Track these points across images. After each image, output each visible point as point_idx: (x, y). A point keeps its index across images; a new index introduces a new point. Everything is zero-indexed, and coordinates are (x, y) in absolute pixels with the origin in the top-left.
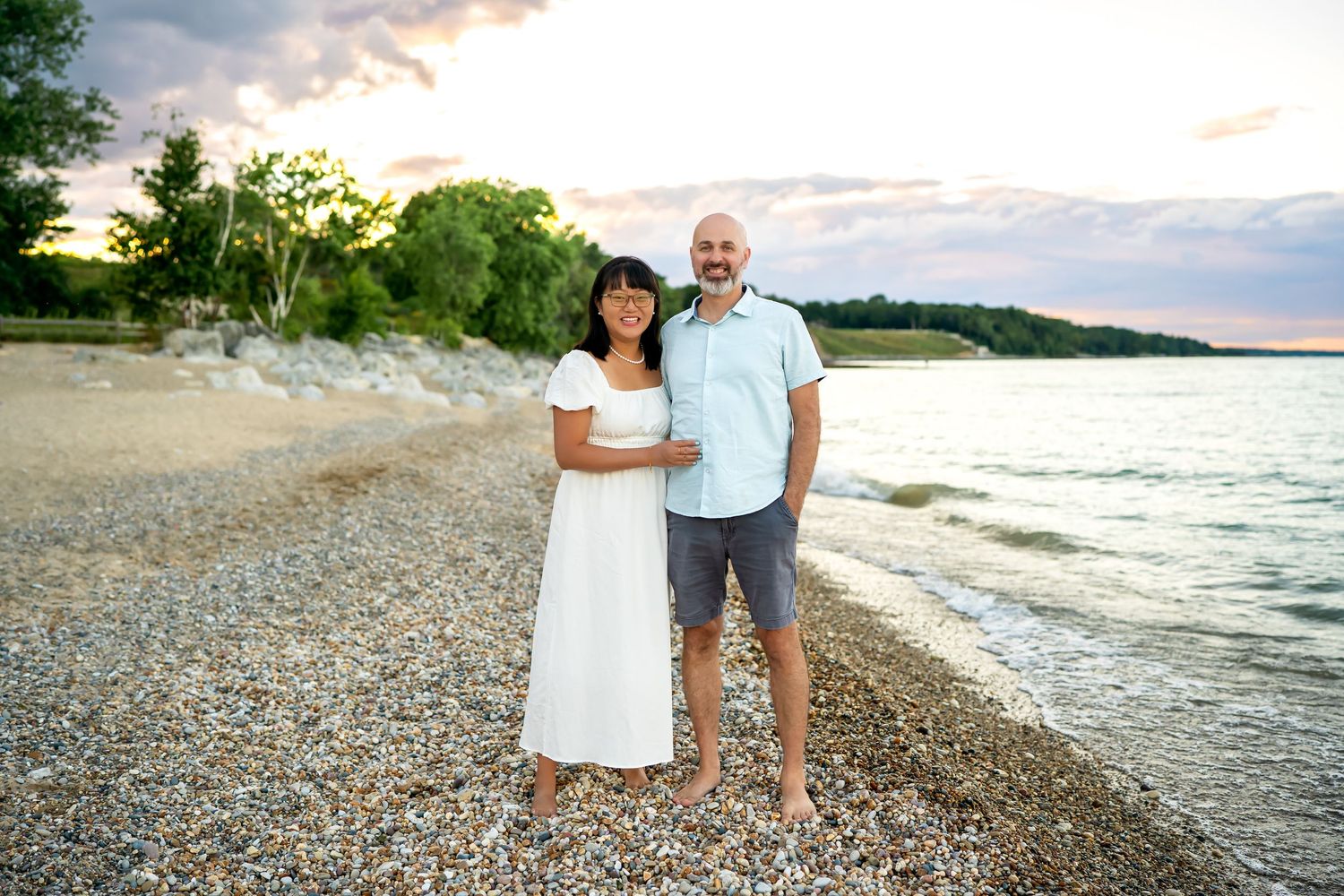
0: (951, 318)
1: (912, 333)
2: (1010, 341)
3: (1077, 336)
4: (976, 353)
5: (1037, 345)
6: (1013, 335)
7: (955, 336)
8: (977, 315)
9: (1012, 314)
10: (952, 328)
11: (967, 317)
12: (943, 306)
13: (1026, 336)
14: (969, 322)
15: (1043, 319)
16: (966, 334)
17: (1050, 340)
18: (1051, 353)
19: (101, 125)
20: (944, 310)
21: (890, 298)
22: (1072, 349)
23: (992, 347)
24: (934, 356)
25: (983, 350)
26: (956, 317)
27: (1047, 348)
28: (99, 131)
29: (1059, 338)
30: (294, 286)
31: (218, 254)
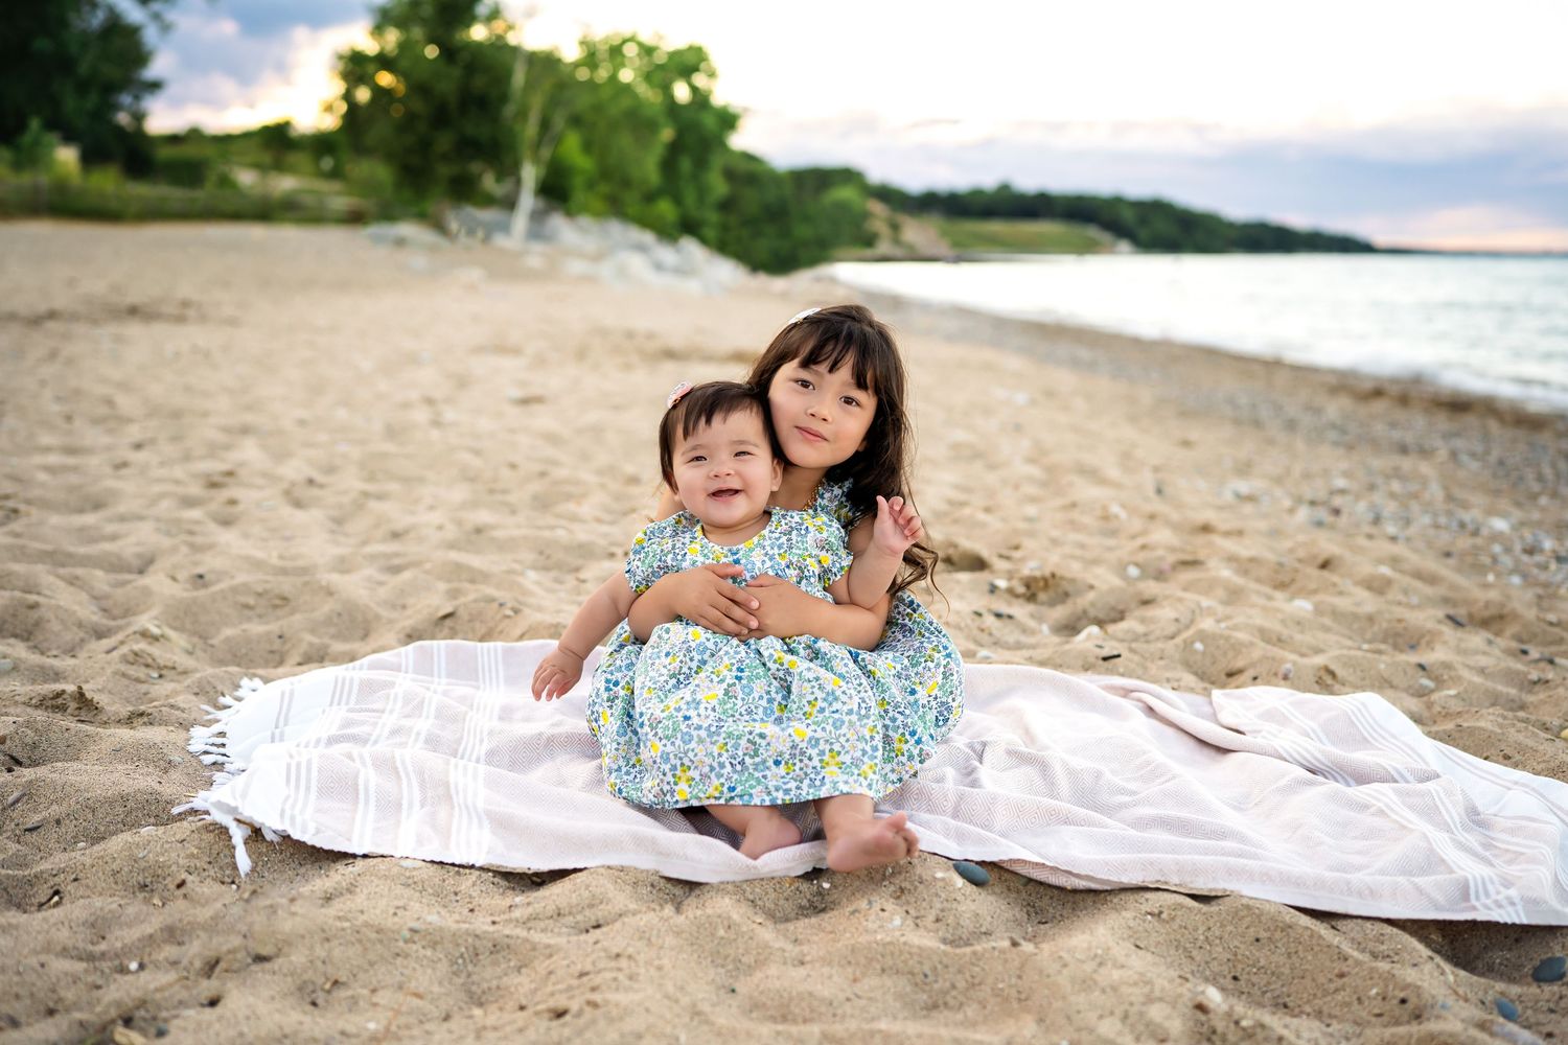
2: (1156, 235)
4: (1114, 247)
6: (1160, 228)
7: (1092, 229)
9: (1157, 207)
10: (1090, 220)
11: (1107, 208)
12: (1081, 196)
13: (1173, 230)
14: (1111, 214)
15: (1192, 212)
16: (1105, 226)
17: (1199, 234)
18: (1202, 249)
20: (1082, 201)
21: (1018, 189)
22: (1222, 244)
23: (1135, 240)
25: (1123, 243)
26: (1096, 208)
30: (546, 153)
31: (509, 110)
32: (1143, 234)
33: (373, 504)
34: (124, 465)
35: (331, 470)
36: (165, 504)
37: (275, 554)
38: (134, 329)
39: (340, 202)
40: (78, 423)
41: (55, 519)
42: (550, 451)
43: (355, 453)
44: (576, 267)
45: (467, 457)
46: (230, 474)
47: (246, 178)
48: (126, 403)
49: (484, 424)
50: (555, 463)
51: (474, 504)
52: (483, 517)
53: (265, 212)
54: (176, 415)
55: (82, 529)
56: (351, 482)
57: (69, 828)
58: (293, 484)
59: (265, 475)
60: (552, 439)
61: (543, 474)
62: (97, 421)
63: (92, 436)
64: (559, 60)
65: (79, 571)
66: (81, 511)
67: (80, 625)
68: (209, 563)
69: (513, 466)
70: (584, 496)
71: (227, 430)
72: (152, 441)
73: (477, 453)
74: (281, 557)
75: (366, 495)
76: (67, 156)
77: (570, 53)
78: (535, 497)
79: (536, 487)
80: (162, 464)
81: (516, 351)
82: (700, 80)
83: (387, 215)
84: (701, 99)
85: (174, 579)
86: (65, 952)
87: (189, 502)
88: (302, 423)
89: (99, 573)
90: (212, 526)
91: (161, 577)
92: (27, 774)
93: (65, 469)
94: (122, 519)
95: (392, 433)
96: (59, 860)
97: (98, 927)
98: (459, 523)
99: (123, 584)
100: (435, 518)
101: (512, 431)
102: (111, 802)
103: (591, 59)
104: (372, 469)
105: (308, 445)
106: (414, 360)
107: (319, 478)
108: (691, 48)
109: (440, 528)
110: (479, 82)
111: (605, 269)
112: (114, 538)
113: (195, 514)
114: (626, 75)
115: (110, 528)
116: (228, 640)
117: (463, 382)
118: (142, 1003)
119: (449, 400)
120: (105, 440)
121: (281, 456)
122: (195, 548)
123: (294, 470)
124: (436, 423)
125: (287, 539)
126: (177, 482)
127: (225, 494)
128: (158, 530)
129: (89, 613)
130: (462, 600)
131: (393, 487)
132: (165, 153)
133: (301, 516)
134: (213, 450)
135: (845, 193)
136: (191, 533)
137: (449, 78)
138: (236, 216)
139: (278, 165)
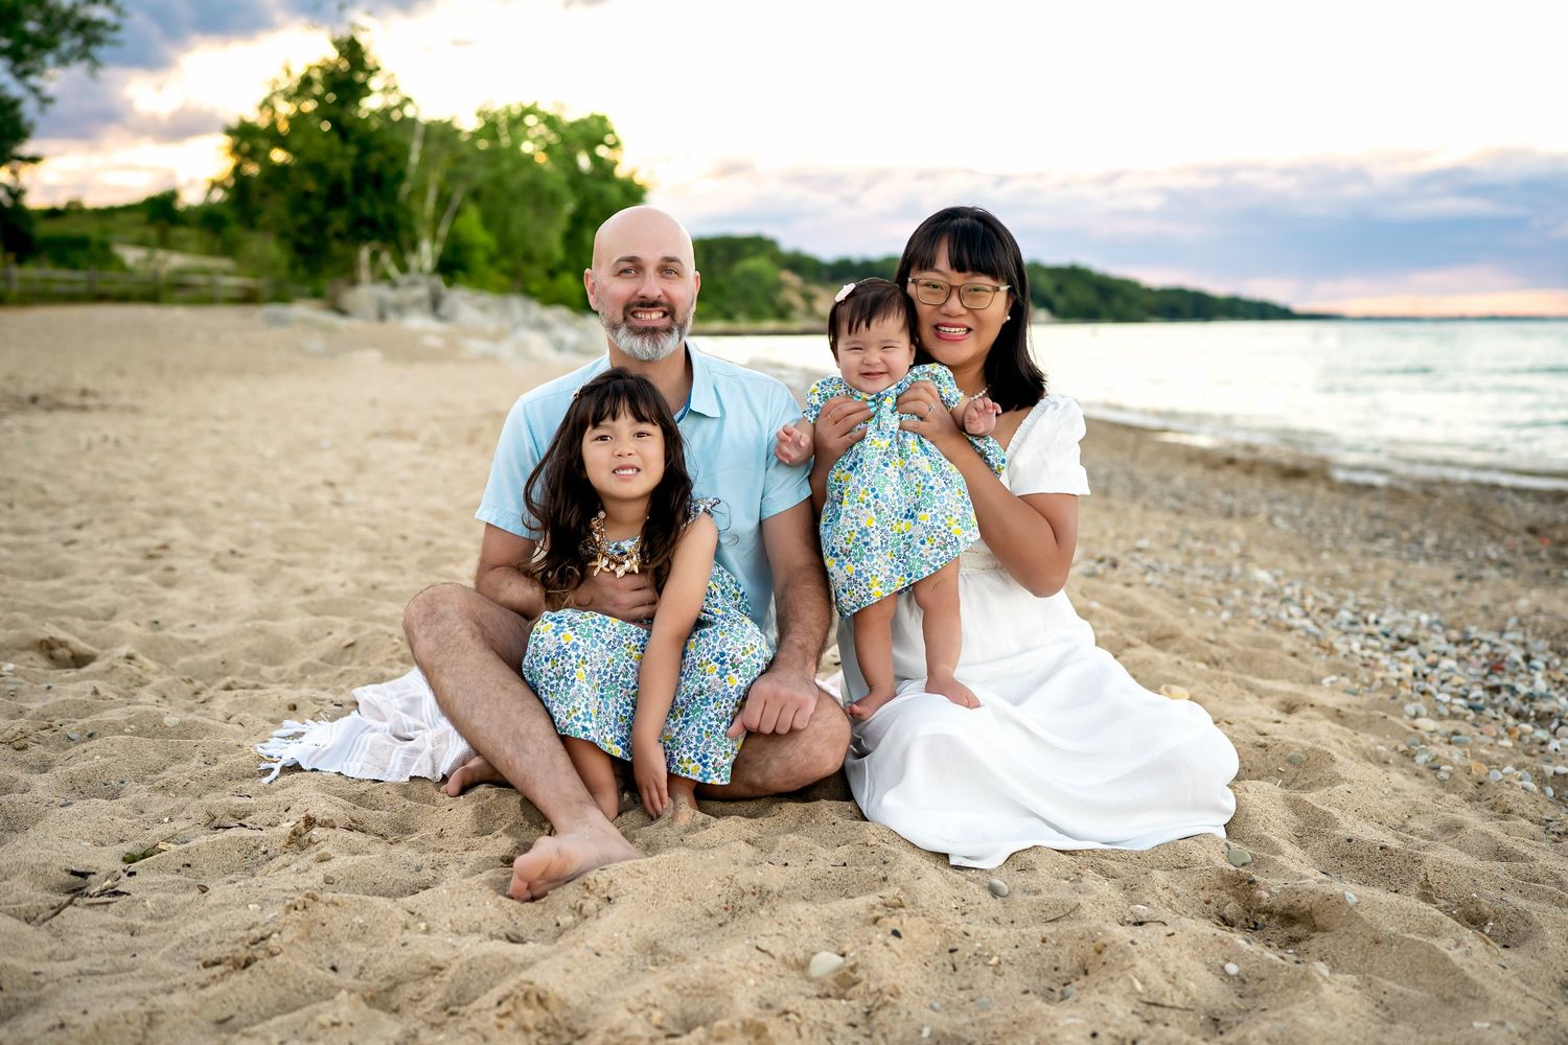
2: (1074, 303)
3: (1147, 298)
5: (1103, 308)
6: (1077, 296)
8: (1037, 273)
9: (1076, 274)
13: (1091, 298)
15: (1108, 278)
17: (1118, 302)
18: (1118, 318)
19: (101, 24)
22: (1140, 314)
23: (1053, 311)
25: (1043, 314)
27: (1113, 312)
28: (100, 32)
30: (443, 231)
31: (405, 188)
32: (1060, 302)
33: (286, 569)
34: (73, 542)
35: (248, 543)
36: (114, 573)
37: (212, 606)
38: (40, 420)
39: (232, 282)
40: (18, 508)
41: (28, 585)
42: (438, 526)
43: (268, 529)
44: (476, 346)
45: (364, 531)
46: (164, 547)
47: (131, 255)
48: (55, 490)
49: (380, 504)
50: (441, 535)
51: (371, 567)
52: (379, 576)
53: (153, 293)
54: (105, 499)
55: (53, 591)
56: (267, 552)
58: (218, 554)
59: (194, 548)
60: (440, 515)
61: (429, 544)
62: (34, 507)
63: (36, 520)
64: (458, 132)
65: (64, 619)
66: (44, 578)
68: (160, 613)
69: (404, 538)
70: (463, 559)
71: (153, 512)
72: (90, 522)
73: (374, 528)
74: (217, 608)
75: (280, 562)
77: (469, 124)
78: (421, 562)
79: (424, 553)
80: (103, 541)
81: (412, 436)
82: (602, 151)
83: (281, 297)
84: (604, 170)
85: (137, 624)
87: (135, 571)
88: (218, 505)
89: (79, 621)
90: (157, 588)
91: (127, 622)
93: (22, 546)
94: (83, 583)
95: (298, 511)
98: (358, 582)
99: (98, 628)
100: (340, 578)
101: (405, 509)
103: (491, 128)
104: (283, 542)
105: (226, 523)
106: (313, 445)
107: (240, 550)
108: (593, 117)
109: (343, 585)
110: (374, 160)
111: (506, 349)
112: (80, 597)
113: (142, 578)
114: (527, 147)
115: (76, 590)
116: (183, 665)
117: (360, 467)
119: (348, 483)
120: (47, 523)
121: (204, 532)
122: (148, 602)
123: (218, 543)
124: (338, 504)
125: (220, 596)
126: (120, 555)
127: (164, 563)
128: (115, 590)
130: (363, 633)
131: (304, 556)
132: (44, 230)
133: (228, 578)
134: (145, 530)
135: (757, 264)
136: (140, 592)
137: (343, 156)
138: (124, 298)
139: (164, 243)
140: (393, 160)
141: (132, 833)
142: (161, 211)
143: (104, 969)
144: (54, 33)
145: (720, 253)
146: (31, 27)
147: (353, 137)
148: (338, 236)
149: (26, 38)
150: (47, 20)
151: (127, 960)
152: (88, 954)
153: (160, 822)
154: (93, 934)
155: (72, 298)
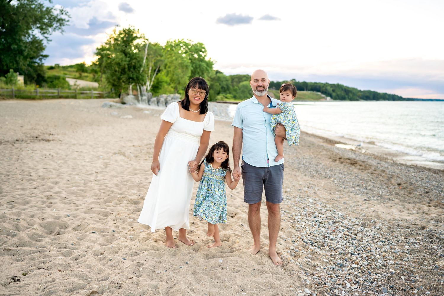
0: (318, 87)
1: (305, 92)
2: (338, 95)
3: (360, 93)
4: (326, 99)
5: (346, 96)
6: (339, 93)
7: (319, 93)
8: (327, 86)
9: (338, 86)
10: (318, 91)
11: (323, 87)
12: (315, 83)
13: (343, 93)
14: (324, 89)
15: (348, 87)
16: (323, 93)
17: (351, 95)
18: (351, 100)
20: (316, 84)
21: (297, 81)
22: (358, 98)
23: (332, 97)
24: (312, 100)
25: (329, 98)
26: (320, 87)
27: (350, 98)
28: (64, 22)
29: (354, 94)
30: (153, 79)
31: (142, 69)
32: (334, 94)
34: (33, 193)
36: (39, 203)
39: (96, 92)
46: (51, 196)
47: (72, 82)
48: (33, 175)
53: (75, 95)
57: (24, 254)
67: (25, 227)
68: (45, 216)
76: (20, 79)
82: (201, 53)
86: (24, 265)
90: (47, 208)
92: (19, 248)
96: (23, 257)
97: (27, 264)
102: (29, 251)
108: (199, 43)
110: (134, 62)
113: (44, 205)
118: (31, 270)
122: (43, 213)
126: (42, 198)
129: (26, 225)
132: (47, 74)
134: (49, 189)
136: (43, 210)
137: (125, 61)
138: (67, 97)
139: (80, 78)
140: (139, 62)
141: (24, 269)
142: (81, 68)
143: (14, 294)
144: (51, 23)
145: (236, 80)
146: (46, 21)
147: (128, 55)
148: (123, 82)
149: (44, 24)
150: (50, 19)
151: (18, 292)
152: (12, 291)
153: (30, 267)
154: (14, 288)
155: (53, 97)
